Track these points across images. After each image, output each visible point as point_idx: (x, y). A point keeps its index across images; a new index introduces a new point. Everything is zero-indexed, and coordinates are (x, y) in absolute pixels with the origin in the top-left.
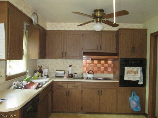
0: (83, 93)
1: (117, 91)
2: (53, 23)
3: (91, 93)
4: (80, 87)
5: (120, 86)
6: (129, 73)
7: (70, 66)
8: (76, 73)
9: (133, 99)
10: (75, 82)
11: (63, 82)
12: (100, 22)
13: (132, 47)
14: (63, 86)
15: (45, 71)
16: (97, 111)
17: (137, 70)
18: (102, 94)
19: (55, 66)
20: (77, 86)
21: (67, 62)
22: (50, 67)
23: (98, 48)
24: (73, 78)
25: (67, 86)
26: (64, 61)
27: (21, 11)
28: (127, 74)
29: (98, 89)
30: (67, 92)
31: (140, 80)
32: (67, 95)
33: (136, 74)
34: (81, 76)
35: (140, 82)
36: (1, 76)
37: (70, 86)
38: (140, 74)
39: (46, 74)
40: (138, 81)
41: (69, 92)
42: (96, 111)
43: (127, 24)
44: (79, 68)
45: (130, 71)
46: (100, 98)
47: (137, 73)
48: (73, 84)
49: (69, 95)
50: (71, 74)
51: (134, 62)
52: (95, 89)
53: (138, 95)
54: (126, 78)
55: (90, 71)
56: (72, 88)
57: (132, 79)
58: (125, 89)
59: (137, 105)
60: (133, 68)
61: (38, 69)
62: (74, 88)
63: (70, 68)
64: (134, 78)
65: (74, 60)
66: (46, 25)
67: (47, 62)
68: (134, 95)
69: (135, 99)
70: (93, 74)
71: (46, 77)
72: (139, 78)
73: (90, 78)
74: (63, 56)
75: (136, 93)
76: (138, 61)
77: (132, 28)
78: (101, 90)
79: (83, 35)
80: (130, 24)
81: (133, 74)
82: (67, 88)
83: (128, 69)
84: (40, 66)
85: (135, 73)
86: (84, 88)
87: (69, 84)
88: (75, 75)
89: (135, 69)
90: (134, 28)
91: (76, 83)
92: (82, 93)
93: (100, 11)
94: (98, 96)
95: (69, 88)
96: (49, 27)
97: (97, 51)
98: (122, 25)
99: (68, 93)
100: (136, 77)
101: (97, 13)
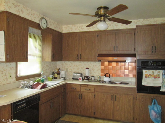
0: (96, 97)
1: (134, 98)
2: (68, 26)
3: (104, 97)
4: (93, 91)
5: (137, 92)
6: (149, 77)
7: (87, 68)
8: (93, 76)
9: (153, 109)
10: (87, 85)
11: (76, 85)
12: (104, 20)
13: (153, 47)
14: (76, 89)
15: (62, 73)
16: (111, 118)
17: (159, 74)
18: (117, 100)
19: (73, 68)
20: (90, 90)
21: (85, 64)
22: (68, 69)
23: (114, 49)
24: (89, 81)
25: (80, 88)
26: (82, 63)
27: (25, 18)
28: (145, 78)
29: (112, 94)
30: (79, 95)
31: (163, 86)
32: (80, 98)
33: (157, 78)
34: (98, 79)
35: (162, 88)
36: (10, 76)
37: (83, 89)
38: (163, 78)
39: (64, 76)
40: (160, 87)
41: (81, 94)
42: (109, 118)
43: (149, 19)
44: (97, 70)
45: (149, 75)
46: (114, 104)
47: (159, 77)
48: (86, 87)
49: (81, 98)
50: (87, 77)
51: (155, 64)
52: (108, 94)
53: (159, 104)
54: (144, 83)
55: (107, 73)
56: (85, 91)
57: (152, 85)
58: (143, 96)
59: (156, 117)
60: (152, 72)
61: (57, 71)
62: (87, 91)
63: (87, 70)
64: (154, 83)
65: (92, 62)
66: (62, 28)
67: (66, 64)
68: (155, 103)
69: (155, 109)
70: (110, 77)
71: (62, 78)
72: (161, 83)
73: (105, 81)
74: (79, 58)
75: (157, 101)
76: (159, 63)
77: (155, 23)
78: (115, 95)
79: (98, 36)
80: (153, 19)
81: (153, 78)
82: (80, 91)
83: (146, 72)
84: (59, 68)
85: (155, 77)
86: (97, 92)
87: (82, 86)
88: (92, 78)
89: (156, 72)
90: (158, 23)
91: (89, 86)
92: (94, 97)
93: (104, 9)
94: (112, 101)
95: (81, 90)
96: (65, 29)
97: (114, 53)
98: (142, 21)
99: (81, 96)
100: (158, 82)
101: (99, 11)
